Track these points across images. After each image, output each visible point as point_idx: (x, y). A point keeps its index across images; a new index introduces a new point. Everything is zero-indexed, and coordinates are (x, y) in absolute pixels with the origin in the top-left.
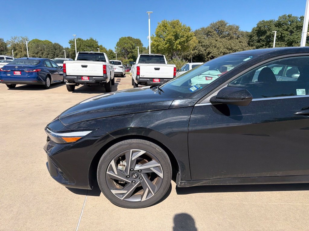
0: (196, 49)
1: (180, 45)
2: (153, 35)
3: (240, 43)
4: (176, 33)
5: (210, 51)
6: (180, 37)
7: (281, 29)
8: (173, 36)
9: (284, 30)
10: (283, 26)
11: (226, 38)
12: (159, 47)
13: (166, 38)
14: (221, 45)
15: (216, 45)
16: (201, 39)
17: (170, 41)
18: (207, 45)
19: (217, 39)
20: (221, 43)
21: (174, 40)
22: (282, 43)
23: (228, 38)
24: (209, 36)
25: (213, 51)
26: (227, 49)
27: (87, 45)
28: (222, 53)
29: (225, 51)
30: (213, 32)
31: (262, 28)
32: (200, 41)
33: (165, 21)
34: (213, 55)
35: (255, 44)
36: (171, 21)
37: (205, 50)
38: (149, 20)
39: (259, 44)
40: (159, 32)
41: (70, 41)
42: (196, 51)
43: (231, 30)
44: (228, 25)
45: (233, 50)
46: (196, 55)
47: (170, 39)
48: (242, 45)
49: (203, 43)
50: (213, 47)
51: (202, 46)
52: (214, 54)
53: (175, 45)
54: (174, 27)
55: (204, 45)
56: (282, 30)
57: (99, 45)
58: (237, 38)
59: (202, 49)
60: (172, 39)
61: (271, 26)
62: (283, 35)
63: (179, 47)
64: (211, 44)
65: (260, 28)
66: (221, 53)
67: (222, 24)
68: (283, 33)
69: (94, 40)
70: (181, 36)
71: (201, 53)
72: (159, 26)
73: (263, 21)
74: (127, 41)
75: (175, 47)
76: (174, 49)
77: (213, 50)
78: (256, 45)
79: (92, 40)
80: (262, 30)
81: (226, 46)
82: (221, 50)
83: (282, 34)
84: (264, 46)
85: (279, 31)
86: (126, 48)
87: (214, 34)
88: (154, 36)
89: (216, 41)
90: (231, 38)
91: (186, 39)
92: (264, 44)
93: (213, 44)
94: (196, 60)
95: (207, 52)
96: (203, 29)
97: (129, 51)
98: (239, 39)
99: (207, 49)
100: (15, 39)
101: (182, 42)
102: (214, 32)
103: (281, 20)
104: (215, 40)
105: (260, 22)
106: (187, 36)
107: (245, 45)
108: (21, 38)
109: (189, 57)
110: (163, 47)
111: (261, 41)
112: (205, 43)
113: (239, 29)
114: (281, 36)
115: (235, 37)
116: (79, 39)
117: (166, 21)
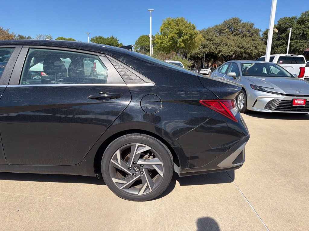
0: (207, 48)
1: (183, 43)
2: (157, 33)
3: (253, 41)
4: (179, 30)
5: (221, 50)
6: (183, 35)
7: (302, 27)
8: (176, 34)
9: (306, 27)
10: (306, 23)
11: (239, 35)
12: (162, 45)
13: (169, 36)
14: (232, 43)
15: (227, 43)
16: (212, 37)
17: (172, 39)
18: (218, 43)
19: (229, 37)
20: (233, 41)
21: (177, 38)
22: (304, 41)
23: (241, 36)
24: (221, 34)
25: (223, 50)
26: (238, 47)
27: (107, 43)
28: (233, 51)
29: (236, 50)
30: (225, 29)
31: (283, 26)
32: (212, 39)
33: (169, 18)
34: (222, 53)
35: (274, 42)
36: (175, 18)
37: (216, 48)
38: (151, 18)
39: (279, 42)
40: (163, 29)
41: (92, 39)
42: (206, 49)
43: (244, 27)
44: (242, 22)
45: (244, 49)
46: (206, 53)
47: (173, 37)
48: (255, 43)
49: (214, 41)
50: (224, 45)
51: (213, 44)
52: (224, 52)
53: (179, 43)
54: (178, 25)
55: (215, 43)
56: (304, 27)
57: (119, 43)
58: (250, 36)
59: (213, 47)
60: (175, 37)
61: (292, 24)
62: (305, 33)
63: (183, 45)
64: (222, 42)
65: (280, 25)
66: (231, 51)
67: (236, 21)
68: (306, 31)
69: (115, 38)
70: (185, 34)
71: (212, 51)
72: (164, 24)
73: (284, 18)
74: (145, 40)
75: (178, 45)
76: (178, 47)
77: (224, 48)
78: (276, 43)
79: (113, 38)
80: (283, 28)
81: (237, 44)
82: (232, 48)
83: (304, 31)
84: (284, 44)
85: (300, 28)
86: (144, 46)
87: (226, 31)
88: (159, 33)
89: (229, 38)
90: (244, 36)
91: (189, 37)
92: (284, 43)
93: (225, 42)
94: (209, 58)
95: (218, 50)
96: (217, 27)
97: (147, 49)
98: (253, 37)
99: (217, 47)
100: (40, 37)
101: (186, 40)
102: (227, 30)
103: (304, 17)
104: (227, 38)
105: (281, 19)
106: (190, 34)
107: (258, 43)
108: (45, 36)
109: (200, 55)
110: (167, 44)
111: (281, 39)
112: (216, 41)
113: (254, 26)
114: (303, 33)
115: (248, 35)
116: (100, 37)
117: (171, 19)
